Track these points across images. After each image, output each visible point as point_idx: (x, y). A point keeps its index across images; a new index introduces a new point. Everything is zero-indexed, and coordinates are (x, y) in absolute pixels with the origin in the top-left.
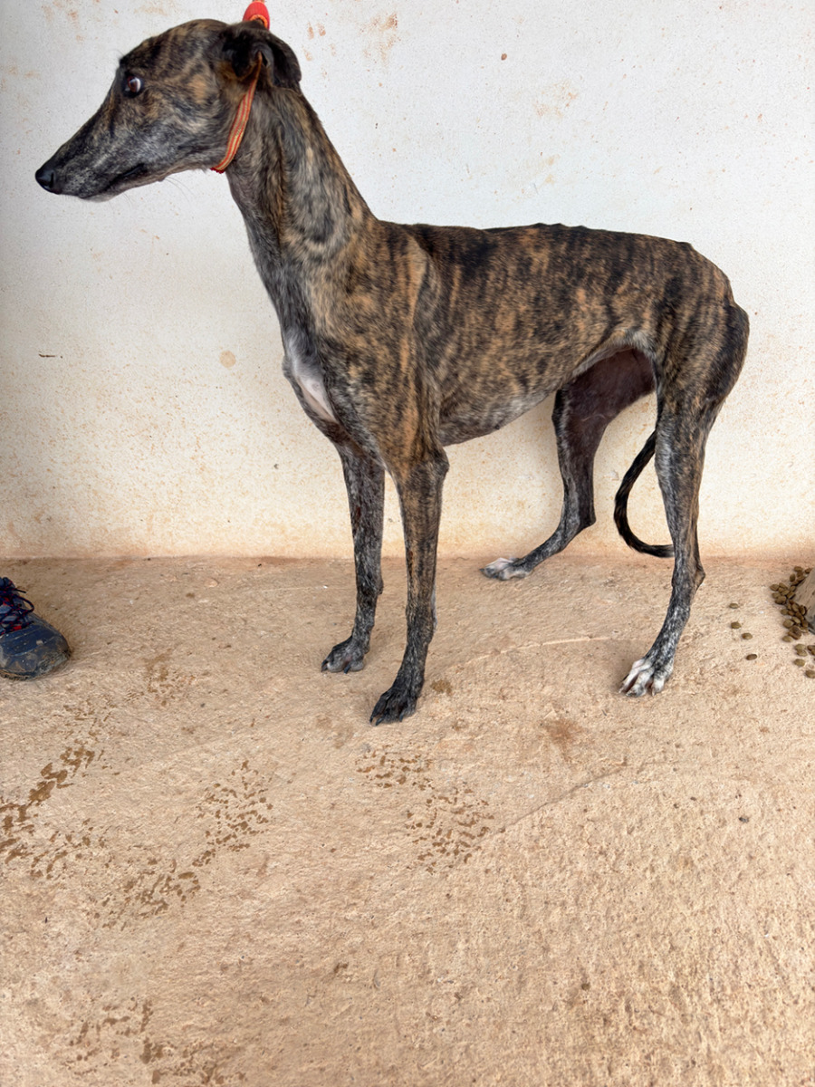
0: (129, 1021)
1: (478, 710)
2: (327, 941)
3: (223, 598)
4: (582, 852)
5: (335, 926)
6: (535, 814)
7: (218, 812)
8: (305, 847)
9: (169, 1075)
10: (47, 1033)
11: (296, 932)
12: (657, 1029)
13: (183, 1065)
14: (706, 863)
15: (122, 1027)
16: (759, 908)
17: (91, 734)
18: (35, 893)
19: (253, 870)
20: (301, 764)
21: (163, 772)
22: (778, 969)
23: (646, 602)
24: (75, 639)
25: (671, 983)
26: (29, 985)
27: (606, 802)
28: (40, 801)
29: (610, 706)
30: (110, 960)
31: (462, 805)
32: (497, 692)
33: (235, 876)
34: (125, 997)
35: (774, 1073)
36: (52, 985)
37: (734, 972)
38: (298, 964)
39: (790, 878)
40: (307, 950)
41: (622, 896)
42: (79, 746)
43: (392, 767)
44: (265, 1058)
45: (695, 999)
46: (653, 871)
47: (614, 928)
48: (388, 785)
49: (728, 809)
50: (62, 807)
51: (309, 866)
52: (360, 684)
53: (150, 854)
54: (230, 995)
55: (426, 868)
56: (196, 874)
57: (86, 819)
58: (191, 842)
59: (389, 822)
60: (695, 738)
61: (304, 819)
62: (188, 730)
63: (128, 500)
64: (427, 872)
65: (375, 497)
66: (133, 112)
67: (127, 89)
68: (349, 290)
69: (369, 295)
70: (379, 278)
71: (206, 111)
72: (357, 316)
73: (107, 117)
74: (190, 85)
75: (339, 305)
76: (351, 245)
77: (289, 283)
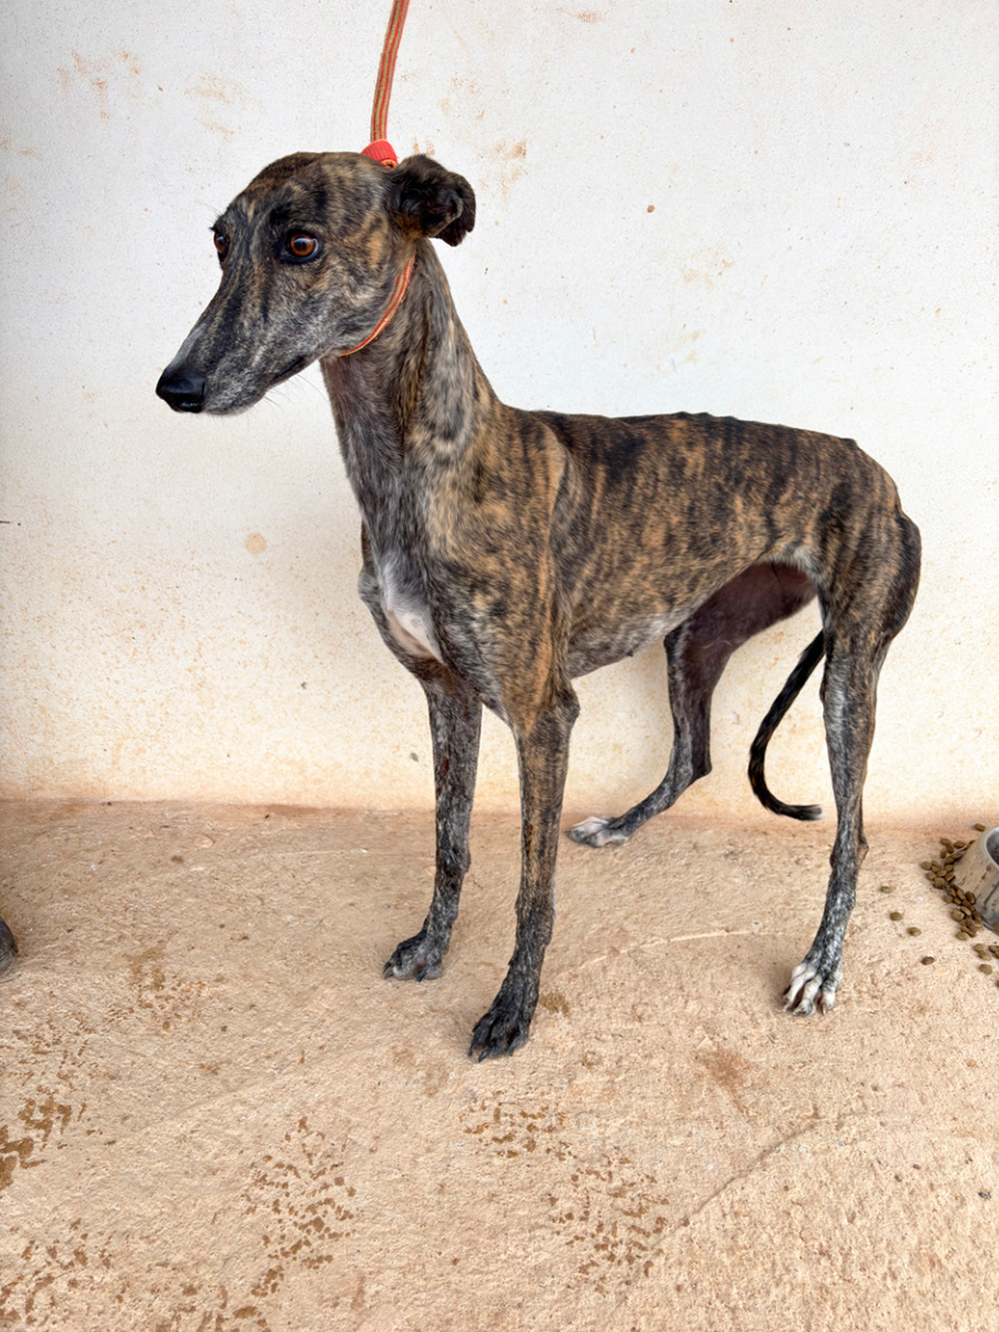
1: (610, 1037)
3: (224, 865)
4: (797, 1254)
6: (723, 1195)
7: (276, 1203)
8: (413, 1257)
14: (955, 1262)
17: (64, 1077)
19: (345, 1299)
20: (384, 1123)
21: (182, 1139)
23: (781, 882)
24: (16, 923)
27: (809, 1173)
29: (774, 1030)
31: (620, 1183)
32: (628, 1010)
33: (319, 1311)
41: (865, 1318)
42: (45, 1096)
43: (512, 1124)
46: (894, 1278)
48: (512, 1154)
49: (962, 1180)
50: (33, 1200)
51: (426, 1289)
52: (442, 998)
53: (183, 1278)
55: (595, 1286)
56: (259, 1310)
57: (74, 1220)
58: (243, 1255)
59: (526, 1212)
60: (893, 1076)
61: (404, 1212)
62: (209, 1068)
63: (90, 722)
64: (597, 1293)
65: (470, 745)
66: (294, 284)
67: (284, 253)
68: (478, 499)
69: (503, 503)
70: (514, 480)
71: (376, 278)
72: (488, 531)
73: (256, 293)
74: (369, 245)
75: (466, 519)
76: (479, 439)
77: (403, 494)
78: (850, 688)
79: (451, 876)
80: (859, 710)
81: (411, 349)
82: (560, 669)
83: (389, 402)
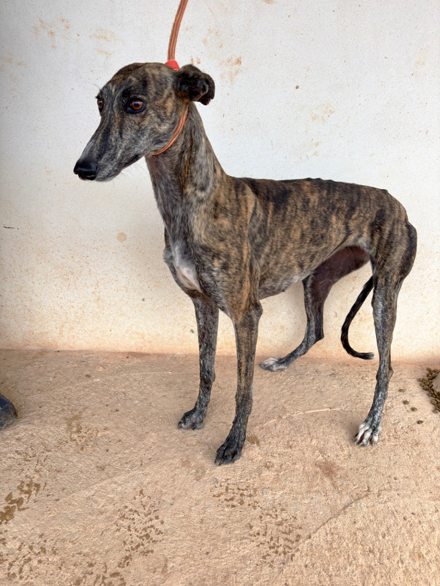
1: (277, 455)
3: (108, 378)
4: (359, 552)
6: (326, 525)
7: (129, 527)
8: (189, 551)
14: (430, 556)
17: (37, 471)
19: (159, 570)
20: (177, 492)
21: (88, 498)
23: (355, 387)
24: (17, 404)
27: (365, 516)
28: (7, 520)
29: (351, 452)
31: (281, 520)
32: (286, 443)
33: (148, 575)
41: (389, 580)
42: (29, 479)
43: (234, 493)
46: (402, 563)
48: (233, 506)
49: (434, 520)
50: (23, 525)
51: (194, 565)
52: (203, 438)
53: (88, 559)
55: (269, 565)
56: (121, 573)
57: (41, 534)
58: (115, 550)
59: (239, 532)
60: (403, 473)
61: (185, 531)
62: (101, 468)
63: (50, 316)
64: (270, 568)
65: (214, 326)
66: (133, 122)
67: (129, 109)
68: (216, 217)
69: (227, 219)
70: (231, 209)
71: (170, 120)
72: (220, 231)
73: (116, 126)
74: (166, 105)
75: (210, 226)
76: (216, 191)
77: (183, 215)
78: (385, 301)
79: (207, 384)
80: (389, 310)
81: (186, 151)
82: (254, 294)
83: (176, 174)
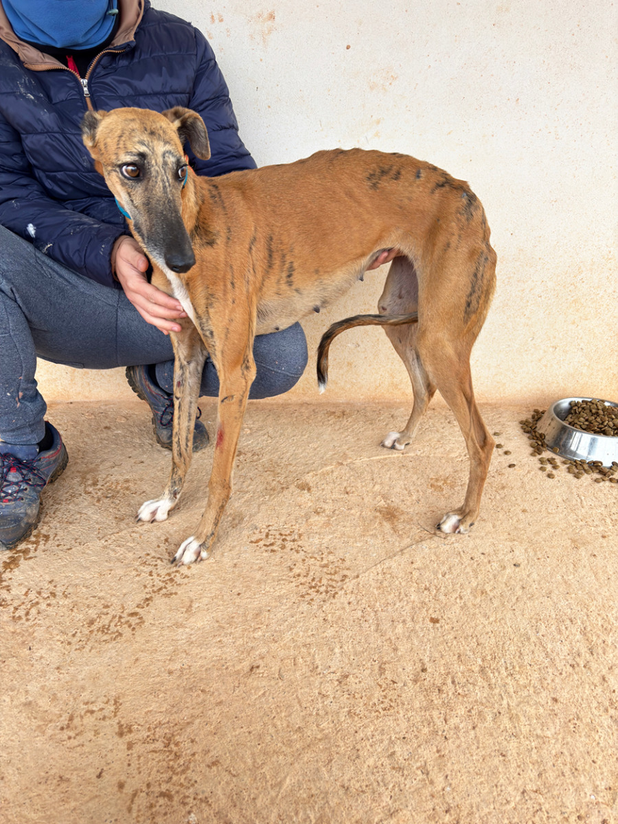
0: (104, 711)
1: (331, 501)
2: (243, 652)
3: (133, 430)
4: (413, 589)
5: (247, 643)
6: (379, 566)
7: (151, 572)
8: (218, 592)
9: (139, 744)
10: (43, 723)
11: (219, 648)
12: (473, 694)
13: (148, 736)
14: (495, 592)
15: (100, 715)
16: (531, 618)
17: (46, 523)
18: (18, 631)
19: (182, 609)
21: (105, 547)
22: (547, 655)
25: (480, 665)
26: (23, 693)
27: (426, 557)
28: (11, 569)
30: (84, 672)
31: (326, 562)
32: (342, 490)
33: (170, 614)
34: (99, 695)
35: (551, 716)
36: (41, 691)
37: (519, 657)
38: (224, 667)
39: (549, 599)
40: (229, 658)
41: (443, 615)
43: (274, 539)
44: (208, 728)
45: (496, 674)
46: (461, 598)
47: (439, 634)
48: (273, 551)
49: (506, 559)
50: (30, 573)
51: (223, 605)
53: (103, 602)
54: (177, 689)
55: (307, 603)
56: (141, 613)
57: (50, 580)
58: (133, 593)
59: (277, 574)
61: (215, 575)
62: (120, 518)
64: (308, 605)
